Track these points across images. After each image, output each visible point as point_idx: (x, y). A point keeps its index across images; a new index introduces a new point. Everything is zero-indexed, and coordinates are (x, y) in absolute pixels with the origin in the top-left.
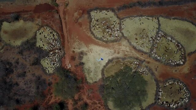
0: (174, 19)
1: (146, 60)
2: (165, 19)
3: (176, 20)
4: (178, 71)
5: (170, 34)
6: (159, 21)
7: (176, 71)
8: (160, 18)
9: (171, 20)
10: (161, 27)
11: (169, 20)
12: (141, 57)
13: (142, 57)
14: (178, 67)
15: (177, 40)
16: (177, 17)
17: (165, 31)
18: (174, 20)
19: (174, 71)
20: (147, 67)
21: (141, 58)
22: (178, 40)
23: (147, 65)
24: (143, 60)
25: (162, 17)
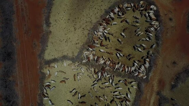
0: (48, 24)
1: (156, 88)
2: (49, 44)
3: (52, 20)
4: (170, 16)
5: (86, 32)
6: (55, 60)
7: (171, 19)
8: (48, 56)
9: (51, 32)
10: (70, 55)
11: (50, 36)
12: (152, 101)
13: (150, 99)
14: (161, 14)
15: (99, 17)
16: (44, 18)
17: (79, 46)
18: (51, 25)
19: (172, 24)
20: (173, 87)
21: (154, 103)
22: (98, 15)
23: (168, 87)
24: (158, 97)
25: (43, 51)
